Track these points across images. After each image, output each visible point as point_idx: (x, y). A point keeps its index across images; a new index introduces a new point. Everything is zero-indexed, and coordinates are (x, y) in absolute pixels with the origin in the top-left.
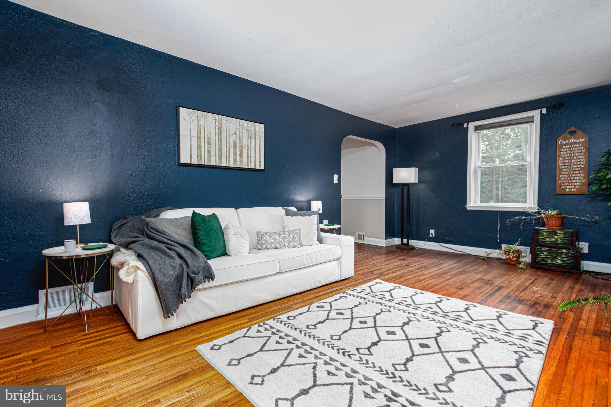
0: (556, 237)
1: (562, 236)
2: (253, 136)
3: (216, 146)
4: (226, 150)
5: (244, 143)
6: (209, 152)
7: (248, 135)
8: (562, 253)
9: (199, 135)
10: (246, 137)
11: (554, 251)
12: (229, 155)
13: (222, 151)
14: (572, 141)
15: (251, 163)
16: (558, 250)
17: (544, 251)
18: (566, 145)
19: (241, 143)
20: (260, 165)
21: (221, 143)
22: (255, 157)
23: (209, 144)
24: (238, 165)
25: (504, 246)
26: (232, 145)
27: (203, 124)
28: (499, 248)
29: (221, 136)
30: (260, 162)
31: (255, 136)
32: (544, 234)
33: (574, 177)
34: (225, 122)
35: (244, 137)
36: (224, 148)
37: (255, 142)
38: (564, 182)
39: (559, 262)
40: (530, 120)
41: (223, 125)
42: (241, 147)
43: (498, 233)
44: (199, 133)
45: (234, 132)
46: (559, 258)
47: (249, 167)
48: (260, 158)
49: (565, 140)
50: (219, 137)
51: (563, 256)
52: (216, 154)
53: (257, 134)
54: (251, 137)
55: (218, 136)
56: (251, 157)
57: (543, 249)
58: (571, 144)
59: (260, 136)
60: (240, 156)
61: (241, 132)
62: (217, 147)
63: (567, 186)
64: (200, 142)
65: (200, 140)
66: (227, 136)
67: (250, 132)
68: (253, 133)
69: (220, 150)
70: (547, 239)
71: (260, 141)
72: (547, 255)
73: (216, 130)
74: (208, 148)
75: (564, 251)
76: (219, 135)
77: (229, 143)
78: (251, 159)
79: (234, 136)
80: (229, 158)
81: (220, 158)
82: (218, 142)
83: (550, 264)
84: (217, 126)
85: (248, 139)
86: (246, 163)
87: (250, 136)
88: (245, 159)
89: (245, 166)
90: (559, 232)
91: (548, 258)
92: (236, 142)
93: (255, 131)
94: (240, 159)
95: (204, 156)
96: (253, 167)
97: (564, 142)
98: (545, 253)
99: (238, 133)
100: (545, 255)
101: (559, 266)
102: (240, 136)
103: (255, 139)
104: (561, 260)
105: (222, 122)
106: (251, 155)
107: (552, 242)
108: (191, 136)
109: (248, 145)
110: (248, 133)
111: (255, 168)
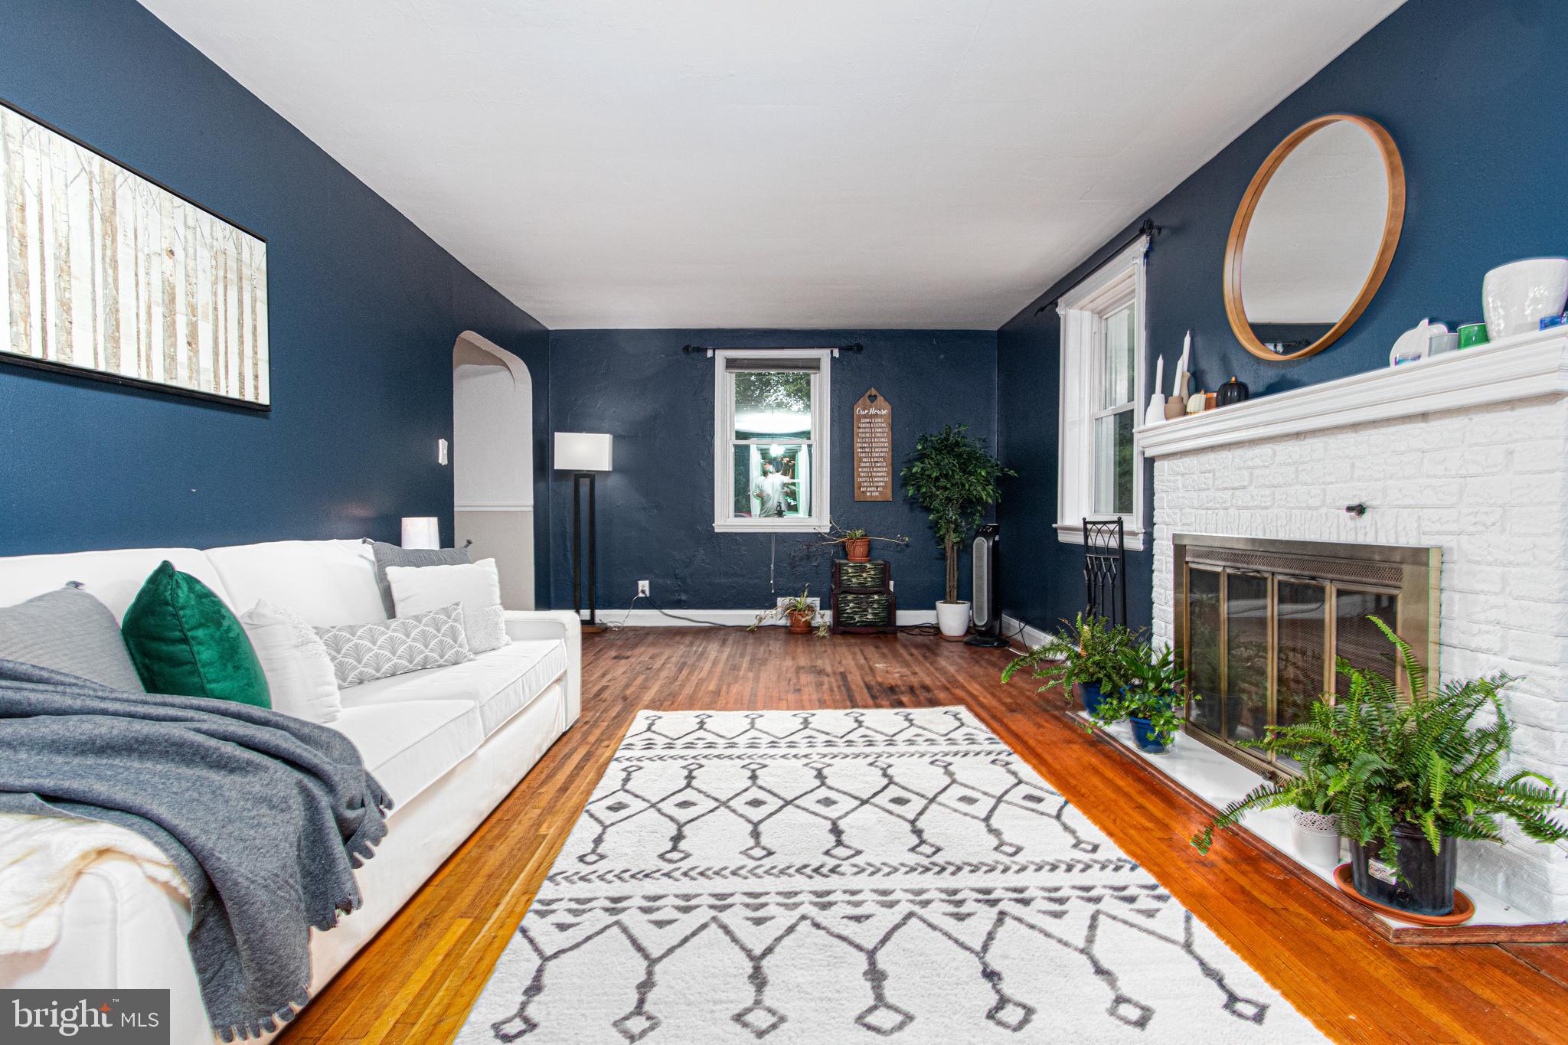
0: (864, 575)
1: (872, 573)
2: (232, 276)
3: (94, 285)
4: (135, 311)
5: (203, 298)
6: (66, 307)
7: (216, 269)
8: (872, 602)
9: (17, 222)
10: (209, 277)
11: (864, 600)
12: (149, 335)
13: (122, 315)
14: (872, 411)
15: (227, 378)
16: (868, 598)
17: (851, 601)
18: (865, 416)
19: (190, 294)
20: (256, 388)
21: (116, 280)
23: (65, 272)
24: (183, 381)
25: (780, 601)
26: (158, 296)
27: (31, 178)
28: (773, 606)
29: (115, 251)
30: (256, 377)
31: (240, 279)
32: (850, 571)
33: (876, 472)
34: (130, 193)
35: (200, 274)
36: (127, 300)
37: (241, 302)
38: (864, 479)
39: (870, 617)
40: (813, 364)
41: (124, 208)
42: (193, 309)
43: (772, 575)
44: (17, 215)
45: (165, 245)
46: (870, 611)
47: (222, 393)
48: (255, 365)
49: (864, 410)
50: (109, 253)
51: (875, 606)
52: (95, 321)
53: (246, 271)
54: (225, 277)
55: (104, 247)
56: (226, 353)
57: (850, 597)
58: (872, 416)
59: (254, 282)
60: (189, 343)
61: (191, 251)
62: (100, 292)
63: (867, 487)
66: (140, 256)
67: (221, 259)
68: (232, 264)
69: (114, 310)
70: (854, 580)
71: (254, 300)
72: (854, 608)
73: (92, 218)
74: (61, 290)
75: (876, 597)
76: (109, 243)
77: (148, 284)
78: (227, 361)
79: (167, 261)
80: (149, 347)
81: (114, 340)
82: (105, 271)
83: (858, 622)
84: (99, 204)
85: (214, 283)
86: (212, 375)
87: (221, 274)
88: (206, 361)
89: (206, 385)
90: (869, 566)
91: (856, 613)
92: (173, 288)
93: (239, 260)
94: (190, 358)
95: (44, 320)
96: (234, 394)
97: (862, 413)
98: (851, 605)
99: (180, 254)
100: (851, 608)
101: (870, 624)
102: (189, 268)
103: (240, 289)
104: (874, 614)
105: (119, 193)
106: (226, 347)
107: (859, 584)
109: (215, 309)
110: (214, 263)
111: (255, 401)
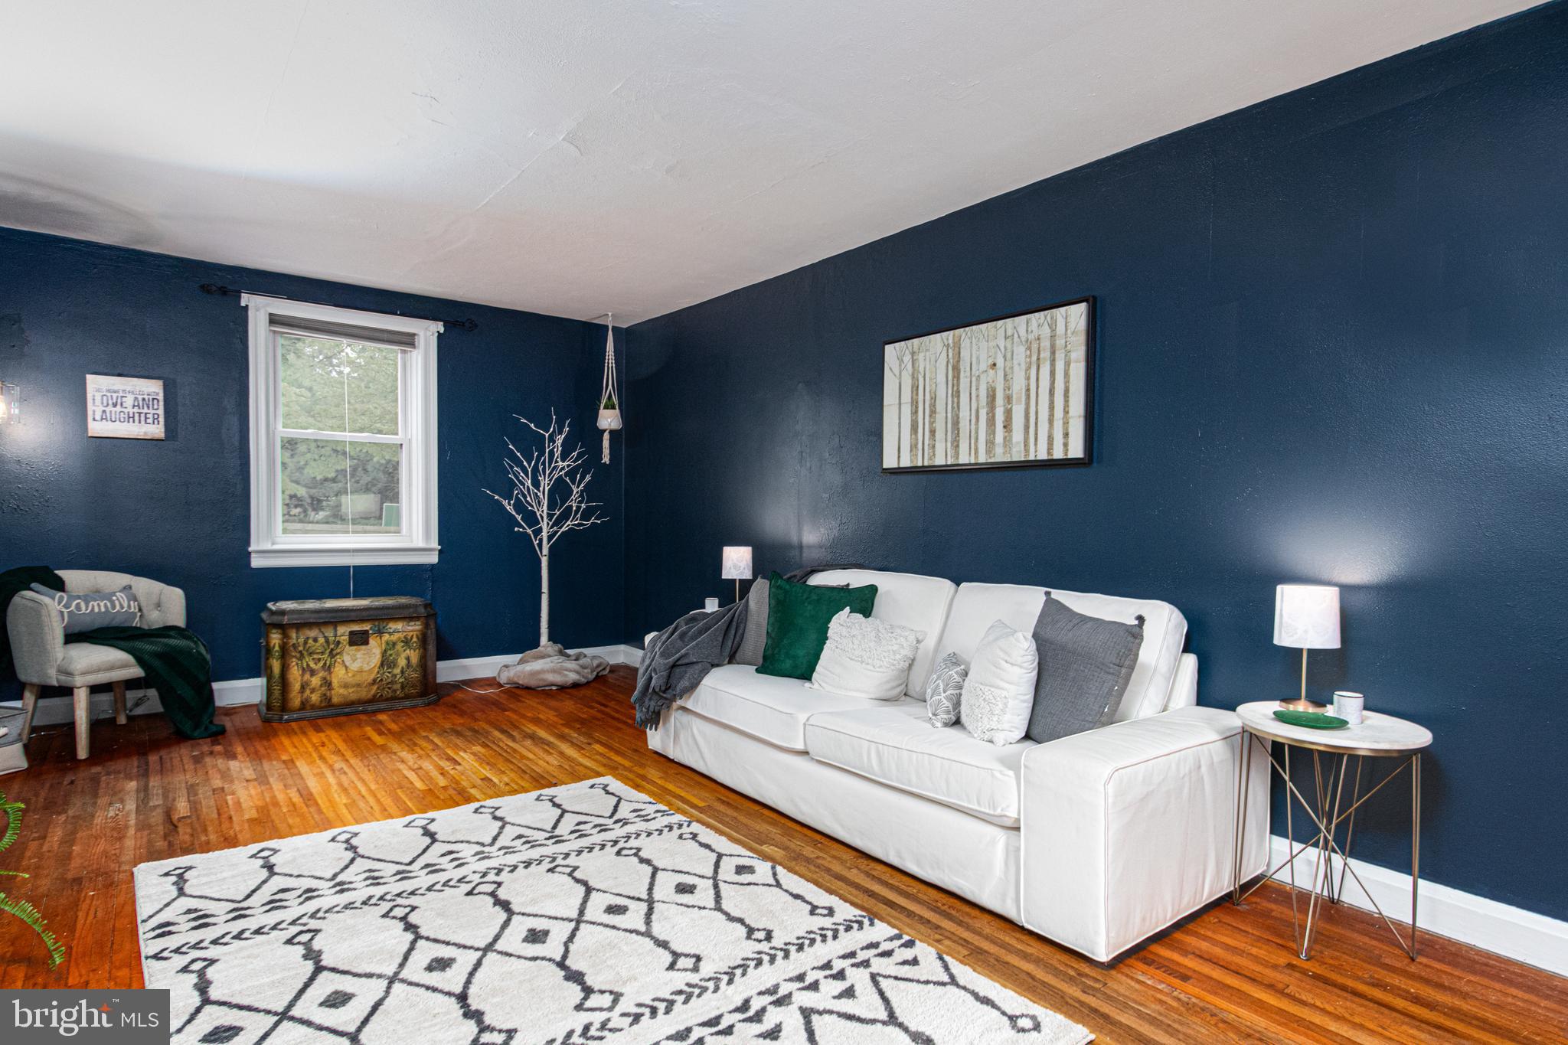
2: (1046, 354)
3: (946, 413)
4: (968, 418)
5: (1018, 384)
6: (933, 432)
7: (1030, 356)
9: (915, 397)
10: (1024, 367)
12: (977, 433)
13: (961, 425)
15: (1036, 444)
19: (1007, 388)
21: (958, 403)
22: (1051, 421)
23: (933, 412)
24: (1000, 456)
26: (983, 400)
27: (921, 369)
29: (958, 385)
30: (1066, 435)
31: (1053, 353)
34: (968, 341)
35: (1016, 368)
36: (964, 414)
37: (1053, 373)
41: (965, 354)
42: (1008, 399)
44: (915, 393)
45: (991, 362)
47: (1032, 457)
48: (1066, 423)
50: (955, 388)
52: (946, 434)
53: (1060, 342)
54: (1038, 359)
55: (953, 385)
56: (1036, 424)
59: (1069, 347)
60: (1005, 427)
61: (1009, 356)
62: (949, 415)
64: (916, 412)
65: (917, 407)
66: (974, 379)
67: (1035, 346)
68: (1046, 344)
69: (956, 423)
71: (1068, 364)
73: (947, 370)
74: (931, 423)
76: (955, 382)
77: (977, 396)
78: (1036, 430)
79: (991, 372)
80: (977, 439)
81: (956, 443)
82: (952, 400)
84: (951, 361)
85: (1029, 368)
86: (1022, 445)
87: (1034, 358)
88: (1018, 435)
89: (1017, 455)
92: (994, 390)
93: (1053, 337)
94: (1005, 438)
95: (923, 444)
96: (1043, 455)
99: (1000, 362)
102: (1007, 369)
103: (1053, 361)
105: (962, 346)
106: (1037, 418)
108: (900, 404)
109: (1028, 390)
110: (1028, 352)
111: (1050, 457)
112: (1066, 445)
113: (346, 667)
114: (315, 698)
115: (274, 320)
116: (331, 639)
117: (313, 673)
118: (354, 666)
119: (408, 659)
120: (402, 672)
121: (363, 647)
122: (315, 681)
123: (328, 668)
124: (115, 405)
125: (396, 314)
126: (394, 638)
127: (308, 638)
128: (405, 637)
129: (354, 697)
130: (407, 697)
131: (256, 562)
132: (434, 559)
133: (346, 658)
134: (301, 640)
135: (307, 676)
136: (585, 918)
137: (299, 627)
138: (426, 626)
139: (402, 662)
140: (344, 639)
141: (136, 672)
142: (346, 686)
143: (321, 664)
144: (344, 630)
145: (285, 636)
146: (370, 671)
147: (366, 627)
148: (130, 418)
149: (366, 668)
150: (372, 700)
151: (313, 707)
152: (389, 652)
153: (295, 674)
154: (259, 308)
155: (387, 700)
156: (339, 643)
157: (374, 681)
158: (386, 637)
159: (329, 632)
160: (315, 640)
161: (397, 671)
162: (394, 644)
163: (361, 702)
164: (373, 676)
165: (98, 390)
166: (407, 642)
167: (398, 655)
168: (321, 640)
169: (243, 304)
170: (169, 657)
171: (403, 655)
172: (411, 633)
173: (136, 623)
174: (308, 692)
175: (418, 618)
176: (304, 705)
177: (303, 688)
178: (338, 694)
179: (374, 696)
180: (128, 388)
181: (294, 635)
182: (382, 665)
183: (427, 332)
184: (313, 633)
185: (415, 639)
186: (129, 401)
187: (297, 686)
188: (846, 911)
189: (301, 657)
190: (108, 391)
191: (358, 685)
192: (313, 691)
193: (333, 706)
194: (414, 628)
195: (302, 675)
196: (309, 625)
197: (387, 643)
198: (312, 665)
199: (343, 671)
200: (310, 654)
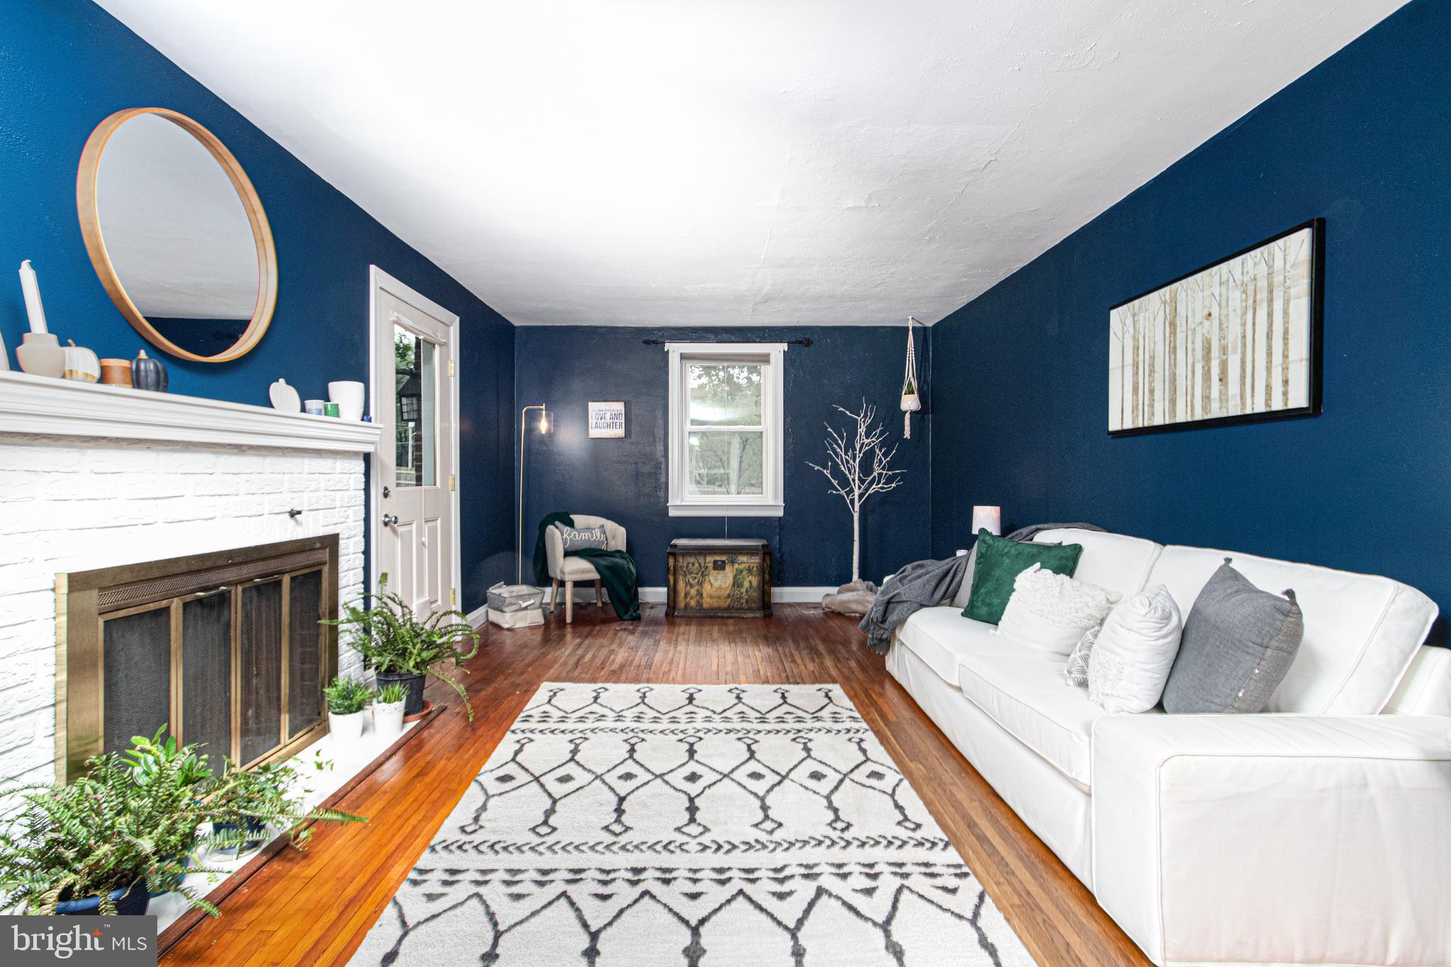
2: (1262, 295)
3: (1164, 371)
4: (1185, 375)
5: (1234, 333)
6: (1152, 392)
7: (1246, 300)
9: (1136, 358)
10: (1239, 312)
12: (1193, 387)
13: (1178, 382)
15: (1253, 396)
19: (1222, 338)
21: (1175, 360)
22: (1269, 369)
23: (1152, 371)
24: (1216, 412)
26: (1199, 353)
27: (1142, 331)
29: (1175, 341)
30: (1285, 383)
31: (1271, 292)
34: (1183, 294)
35: (1232, 316)
36: (1181, 370)
37: (1270, 315)
41: (1181, 309)
42: (1224, 350)
44: (1136, 353)
45: (1206, 312)
47: (1248, 411)
48: (1285, 369)
50: (1172, 345)
52: (1164, 394)
53: (1278, 279)
54: (1255, 301)
55: (1170, 342)
56: (1253, 373)
59: (1288, 282)
60: (1221, 380)
61: (1224, 302)
62: (1167, 373)
64: (1137, 373)
65: (1137, 368)
66: (1190, 333)
67: (1251, 288)
68: (1262, 284)
69: (1173, 380)
71: (1287, 302)
73: (1165, 327)
74: (1151, 383)
76: (1172, 338)
77: (1193, 350)
78: (1253, 380)
79: (1207, 323)
80: (1193, 395)
81: (1173, 402)
82: (1170, 358)
84: (1168, 317)
85: (1244, 313)
86: (1239, 398)
87: (1251, 301)
88: (1234, 388)
89: (1234, 410)
92: (1209, 342)
93: (1270, 274)
94: (1220, 392)
95: (1143, 404)
96: (1260, 408)
99: (1215, 312)
102: (1222, 318)
103: (1270, 301)
105: (1179, 300)
106: (1253, 367)
108: (1123, 366)
109: (1244, 337)
110: (1244, 296)
111: (1268, 409)
112: (1285, 394)
113: (711, 585)
114: (693, 603)
115: (684, 357)
116: (703, 565)
117: (692, 586)
118: (716, 584)
119: (750, 582)
120: (747, 591)
121: (722, 572)
122: (693, 592)
123: (701, 584)
124: (601, 419)
125: (755, 342)
126: (742, 567)
127: (689, 563)
128: (749, 567)
129: (716, 605)
130: (750, 609)
131: (672, 513)
132: (780, 513)
133: (712, 578)
134: (685, 564)
135: (688, 588)
136: (731, 776)
137: (684, 555)
138: (764, 560)
139: (746, 584)
140: (710, 565)
141: (595, 576)
142: (711, 597)
143: (697, 580)
144: (710, 559)
145: (676, 560)
146: (727, 588)
147: (724, 558)
148: (608, 426)
149: (723, 586)
150: (728, 609)
151: (692, 608)
152: (738, 577)
153: (681, 585)
154: (675, 349)
155: (737, 609)
156: (707, 567)
157: (729, 596)
158: (736, 566)
159: (701, 560)
160: (693, 564)
161: (743, 590)
162: (741, 571)
163: (720, 609)
164: (728, 592)
165: (594, 411)
166: (750, 570)
167: (744, 579)
168: (697, 565)
169: (666, 350)
170: (614, 569)
171: (748, 579)
172: (752, 565)
173: (604, 547)
174: (689, 598)
175: (757, 554)
176: (686, 606)
177: (686, 595)
178: (707, 602)
179: (729, 606)
180: (608, 408)
181: (681, 560)
182: (734, 584)
183: (777, 350)
184: (691, 560)
185: (755, 569)
186: (608, 416)
187: (682, 594)
188: (932, 830)
189: (685, 575)
190: (599, 411)
191: (719, 597)
192: (692, 598)
193: (704, 609)
194: (755, 561)
195: (686, 587)
196: (691, 555)
197: (737, 570)
198: (691, 581)
199: (710, 587)
200: (691, 573)
